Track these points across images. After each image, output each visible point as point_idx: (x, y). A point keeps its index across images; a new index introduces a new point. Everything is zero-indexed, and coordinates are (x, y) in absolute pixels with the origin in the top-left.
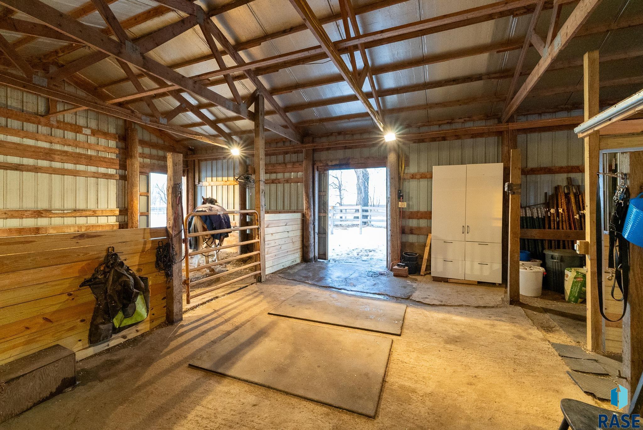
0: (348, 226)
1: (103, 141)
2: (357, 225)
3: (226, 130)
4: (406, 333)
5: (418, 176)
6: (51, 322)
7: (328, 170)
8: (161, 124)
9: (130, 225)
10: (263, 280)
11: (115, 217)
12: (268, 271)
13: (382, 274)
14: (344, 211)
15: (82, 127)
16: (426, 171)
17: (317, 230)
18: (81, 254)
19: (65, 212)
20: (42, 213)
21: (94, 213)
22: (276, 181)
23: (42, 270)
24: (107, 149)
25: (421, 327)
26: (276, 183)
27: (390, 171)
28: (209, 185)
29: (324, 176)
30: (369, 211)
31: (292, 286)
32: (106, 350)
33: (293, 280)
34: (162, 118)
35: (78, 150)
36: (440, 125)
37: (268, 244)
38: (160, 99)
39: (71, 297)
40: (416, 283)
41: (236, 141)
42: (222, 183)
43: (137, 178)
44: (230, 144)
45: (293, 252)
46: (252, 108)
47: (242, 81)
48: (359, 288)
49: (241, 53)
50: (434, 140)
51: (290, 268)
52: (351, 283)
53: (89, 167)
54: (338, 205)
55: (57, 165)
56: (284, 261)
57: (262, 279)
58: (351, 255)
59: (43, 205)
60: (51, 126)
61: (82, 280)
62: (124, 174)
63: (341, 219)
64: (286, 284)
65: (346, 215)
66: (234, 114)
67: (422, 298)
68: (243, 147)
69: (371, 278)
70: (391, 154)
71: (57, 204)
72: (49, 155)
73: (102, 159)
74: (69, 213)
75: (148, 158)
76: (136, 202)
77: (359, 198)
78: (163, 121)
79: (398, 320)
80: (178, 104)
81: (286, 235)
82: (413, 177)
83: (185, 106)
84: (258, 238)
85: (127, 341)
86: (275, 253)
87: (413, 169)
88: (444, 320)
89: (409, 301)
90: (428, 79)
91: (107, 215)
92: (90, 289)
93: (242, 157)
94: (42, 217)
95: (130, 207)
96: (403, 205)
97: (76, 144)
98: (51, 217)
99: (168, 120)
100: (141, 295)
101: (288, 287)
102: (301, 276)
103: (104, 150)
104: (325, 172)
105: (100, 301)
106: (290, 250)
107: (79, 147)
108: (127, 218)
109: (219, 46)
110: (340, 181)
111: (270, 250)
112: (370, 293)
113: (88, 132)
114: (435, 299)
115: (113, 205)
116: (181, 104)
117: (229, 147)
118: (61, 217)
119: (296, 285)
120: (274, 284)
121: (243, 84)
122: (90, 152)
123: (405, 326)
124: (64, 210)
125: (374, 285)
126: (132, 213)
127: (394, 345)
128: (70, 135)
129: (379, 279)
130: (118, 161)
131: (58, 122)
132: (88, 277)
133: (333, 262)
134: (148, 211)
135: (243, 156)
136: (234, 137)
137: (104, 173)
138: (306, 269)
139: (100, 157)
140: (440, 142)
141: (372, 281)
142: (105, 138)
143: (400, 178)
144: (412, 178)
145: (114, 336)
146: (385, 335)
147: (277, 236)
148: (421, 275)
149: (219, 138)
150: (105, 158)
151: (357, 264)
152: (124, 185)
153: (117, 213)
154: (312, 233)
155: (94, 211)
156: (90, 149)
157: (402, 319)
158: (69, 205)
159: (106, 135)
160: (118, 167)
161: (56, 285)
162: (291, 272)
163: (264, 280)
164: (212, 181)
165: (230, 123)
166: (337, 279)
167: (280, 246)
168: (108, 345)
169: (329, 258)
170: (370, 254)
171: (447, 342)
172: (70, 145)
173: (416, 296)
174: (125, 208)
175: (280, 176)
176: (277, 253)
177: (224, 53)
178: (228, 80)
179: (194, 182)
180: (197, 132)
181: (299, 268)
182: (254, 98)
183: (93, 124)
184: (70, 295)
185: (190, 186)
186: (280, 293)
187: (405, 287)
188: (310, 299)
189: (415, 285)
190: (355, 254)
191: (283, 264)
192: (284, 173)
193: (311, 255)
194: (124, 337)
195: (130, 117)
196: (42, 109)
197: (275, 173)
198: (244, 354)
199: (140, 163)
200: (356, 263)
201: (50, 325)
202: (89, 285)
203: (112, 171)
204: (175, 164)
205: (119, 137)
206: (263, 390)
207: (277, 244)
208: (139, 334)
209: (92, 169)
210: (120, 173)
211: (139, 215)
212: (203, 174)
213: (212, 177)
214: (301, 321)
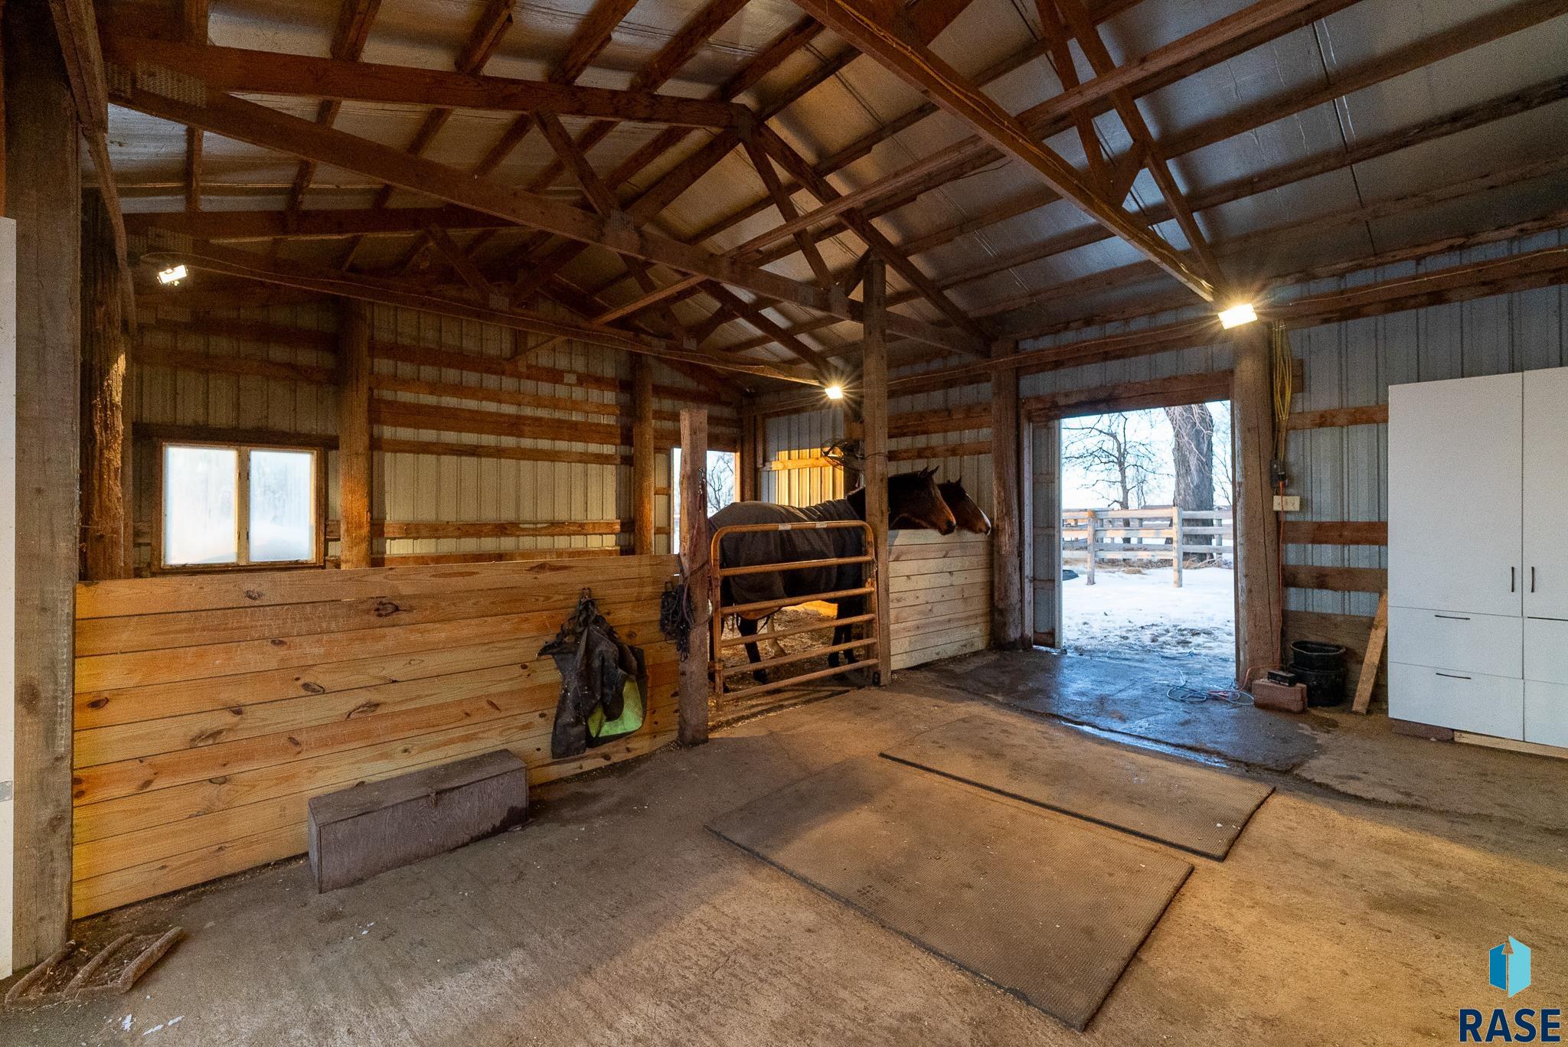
0: (1149, 565)
1: (595, 394)
2: (1166, 563)
3: (814, 346)
4: (1243, 858)
5: (1342, 419)
6: (498, 709)
7: (1059, 417)
8: (686, 350)
9: (638, 551)
10: (884, 680)
11: (614, 536)
12: (898, 662)
13: (1216, 699)
14: (1134, 524)
15: (562, 372)
16: (1373, 403)
17: (1028, 571)
18: (542, 599)
19: (539, 526)
20: (506, 529)
21: (581, 529)
22: (928, 453)
23: (486, 621)
24: (602, 409)
25: (1299, 851)
26: (927, 458)
27: (1243, 409)
28: (784, 468)
29: (1048, 433)
30: (1215, 522)
31: (953, 702)
32: (577, 775)
33: (958, 688)
34: (689, 339)
35: (558, 415)
36: (1419, 259)
37: (899, 601)
38: (687, 300)
39: (525, 672)
40: (1328, 732)
41: (836, 368)
42: (810, 462)
43: (649, 459)
44: (822, 375)
45: (963, 623)
46: (857, 294)
47: (840, 235)
48: (1140, 725)
49: (834, 180)
50: (1395, 304)
51: (954, 659)
52: (1114, 712)
53: (574, 443)
54: (1117, 506)
55: (527, 443)
56: (941, 641)
57: (882, 678)
58: (1131, 641)
59: (507, 515)
60: (519, 376)
61: (542, 644)
62: (628, 454)
63: (1127, 545)
64: (937, 695)
65: (1142, 533)
66: (818, 313)
67: (1336, 776)
68: (850, 383)
69: (1180, 705)
70: (1243, 364)
71: (527, 514)
72: (514, 426)
73: (593, 428)
74: (545, 528)
75: (669, 420)
76: (647, 507)
77: (1182, 486)
78: (691, 344)
79: (1226, 821)
80: (717, 305)
81: (945, 580)
82: (1324, 420)
83: (733, 308)
84: (872, 584)
85: (611, 765)
86: (915, 623)
87: (1322, 398)
88: (1389, 847)
89: (1288, 778)
90: (1352, 131)
91: (601, 532)
92: (553, 661)
93: (851, 403)
94: (507, 535)
95: (638, 517)
96: (1287, 504)
97: (555, 403)
98: (518, 536)
99: (699, 342)
100: (633, 681)
101: (942, 703)
102: (980, 681)
103: (596, 410)
104: (1050, 424)
105: (568, 685)
106: (957, 616)
107: (559, 409)
108: (634, 538)
109: (782, 174)
110: (1122, 440)
111: (904, 615)
112: (1167, 744)
113: (571, 378)
114: (1384, 785)
115: (611, 514)
116: (723, 305)
117: (820, 382)
118: (533, 535)
119: (961, 700)
120: (910, 693)
121: (842, 243)
122: (576, 417)
123: (1245, 841)
124: (536, 524)
125: (1182, 724)
126: (641, 528)
127: (1193, 881)
128: (545, 388)
129: (1203, 710)
130: (619, 430)
131: (529, 367)
132: (550, 638)
133: (1075, 655)
134: (669, 525)
135: (850, 399)
136: (832, 360)
137: (596, 454)
138: (996, 666)
139: (591, 424)
140: (1422, 311)
141: (1180, 711)
142: (599, 388)
143: (1275, 428)
144: (1321, 425)
145: (589, 752)
146: (1172, 851)
147: (922, 582)
148: (1356, 713)
149: (802, 366)
150: (598, 424)
151: (1146, 666)
152: (628, 475)
153: (618, 527)
154: (1016, 577)
155: (582, 525)
156: (576, 410)
157: (1242, 818)
158: (544, 514)
159: (599, 382)
160: (618, 441)
161: (504, 648)
162: (958, 669)
163: (886, 682)
164: (789, 458)
165: (823, 331)
166: (1077, 698)
167: (929, 607)
168: (581, 768)
169: (1064, 642)
170: (1196, 640)
171: (1377, 904)
172: (546, 407)
173: (1317, 769)
174: (630, 518)
175: (936, 440)
176: (923, 621)
177: (794, 187)
178: (805, 242)
179: (755, 462)
180: (753, 359)
181: (978, 662)
182: (862, 270)
183: (579, 365)
184: (524, 667)
185: (747, 472)
186: (919, 713)
187: (1285, 741)
188: (989, 736)
189: (1322, 738)
190: (1146, 638)
191: (937, 650)
192: (946, 431)
193: (1013, 634)
194: (607, 757)
195: (632, 344)
196: (507, 347)
197: (924, 433)
198: (811, 828)
199: (656, 431)
200: (1142, 661)
201: (496, 714)
202: (553, 654)
203: (608, 449)
204: (694, 432)
205: (620, 382)
206: (833, 907)
207: (921, 600)
208: (630, 756)
209: (578, 447)
210: (623, 453)
211: (653, 531)
212: (772, 446)
213: (789, 450)
214: (953, 782)
